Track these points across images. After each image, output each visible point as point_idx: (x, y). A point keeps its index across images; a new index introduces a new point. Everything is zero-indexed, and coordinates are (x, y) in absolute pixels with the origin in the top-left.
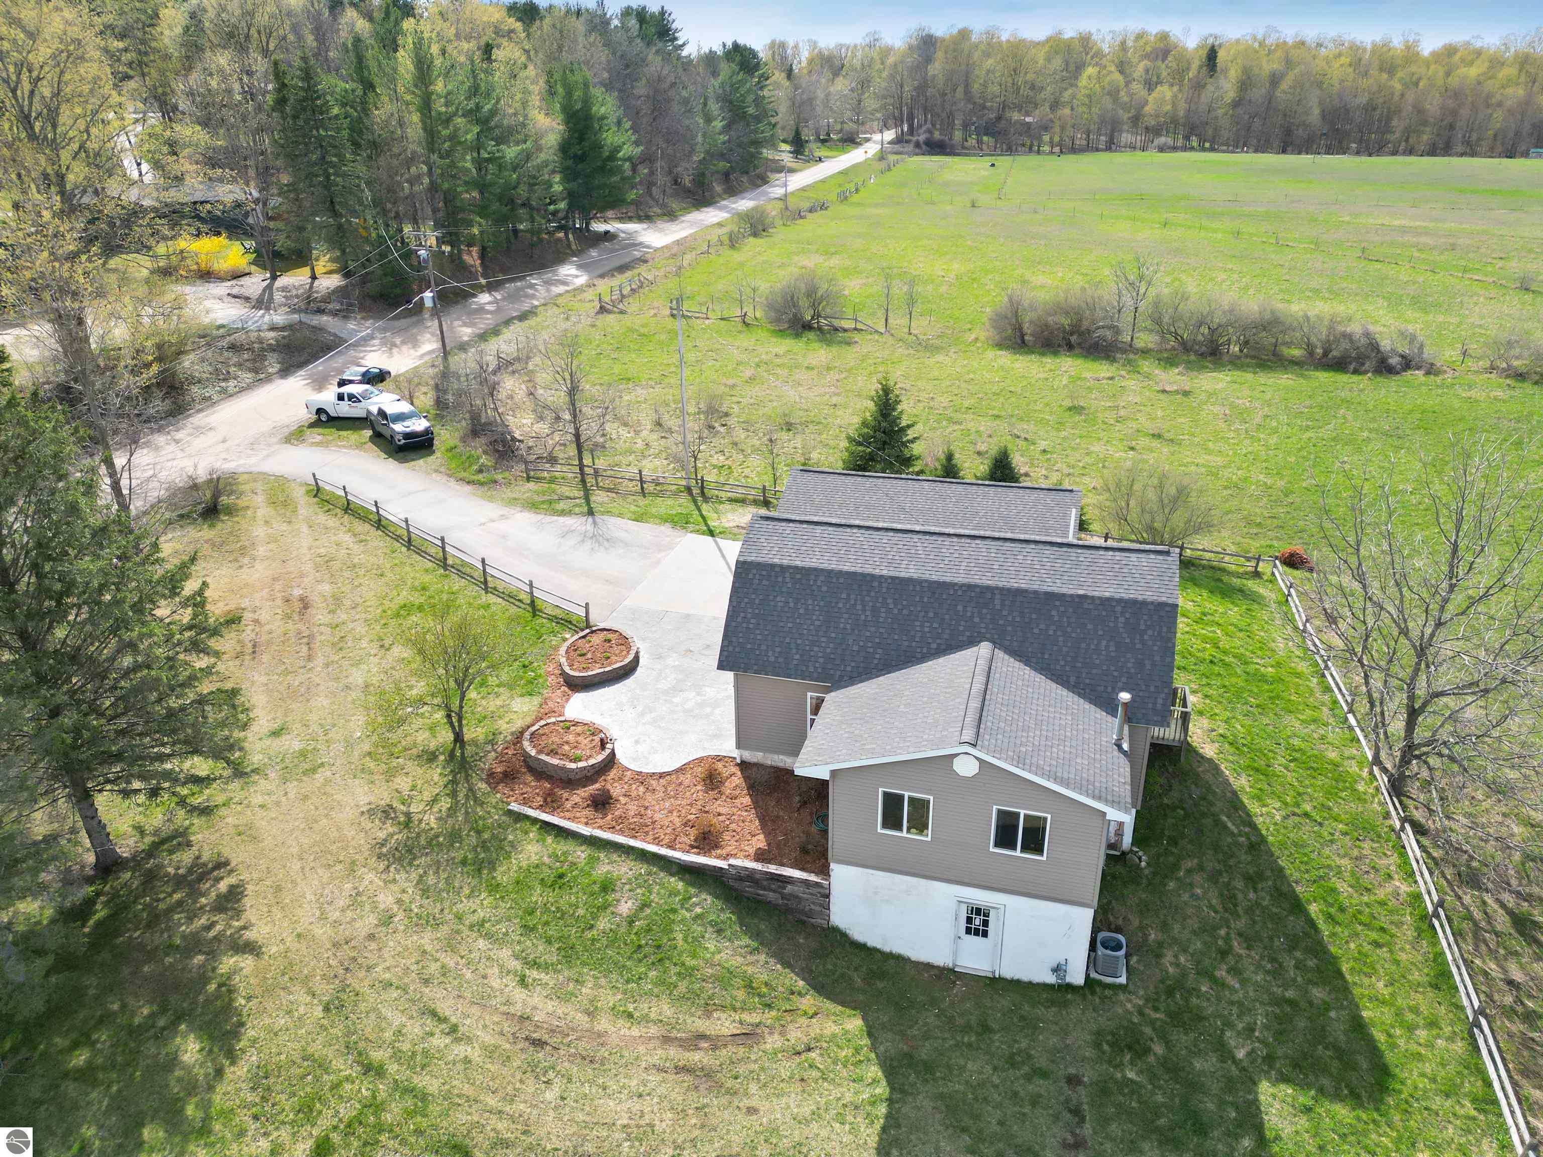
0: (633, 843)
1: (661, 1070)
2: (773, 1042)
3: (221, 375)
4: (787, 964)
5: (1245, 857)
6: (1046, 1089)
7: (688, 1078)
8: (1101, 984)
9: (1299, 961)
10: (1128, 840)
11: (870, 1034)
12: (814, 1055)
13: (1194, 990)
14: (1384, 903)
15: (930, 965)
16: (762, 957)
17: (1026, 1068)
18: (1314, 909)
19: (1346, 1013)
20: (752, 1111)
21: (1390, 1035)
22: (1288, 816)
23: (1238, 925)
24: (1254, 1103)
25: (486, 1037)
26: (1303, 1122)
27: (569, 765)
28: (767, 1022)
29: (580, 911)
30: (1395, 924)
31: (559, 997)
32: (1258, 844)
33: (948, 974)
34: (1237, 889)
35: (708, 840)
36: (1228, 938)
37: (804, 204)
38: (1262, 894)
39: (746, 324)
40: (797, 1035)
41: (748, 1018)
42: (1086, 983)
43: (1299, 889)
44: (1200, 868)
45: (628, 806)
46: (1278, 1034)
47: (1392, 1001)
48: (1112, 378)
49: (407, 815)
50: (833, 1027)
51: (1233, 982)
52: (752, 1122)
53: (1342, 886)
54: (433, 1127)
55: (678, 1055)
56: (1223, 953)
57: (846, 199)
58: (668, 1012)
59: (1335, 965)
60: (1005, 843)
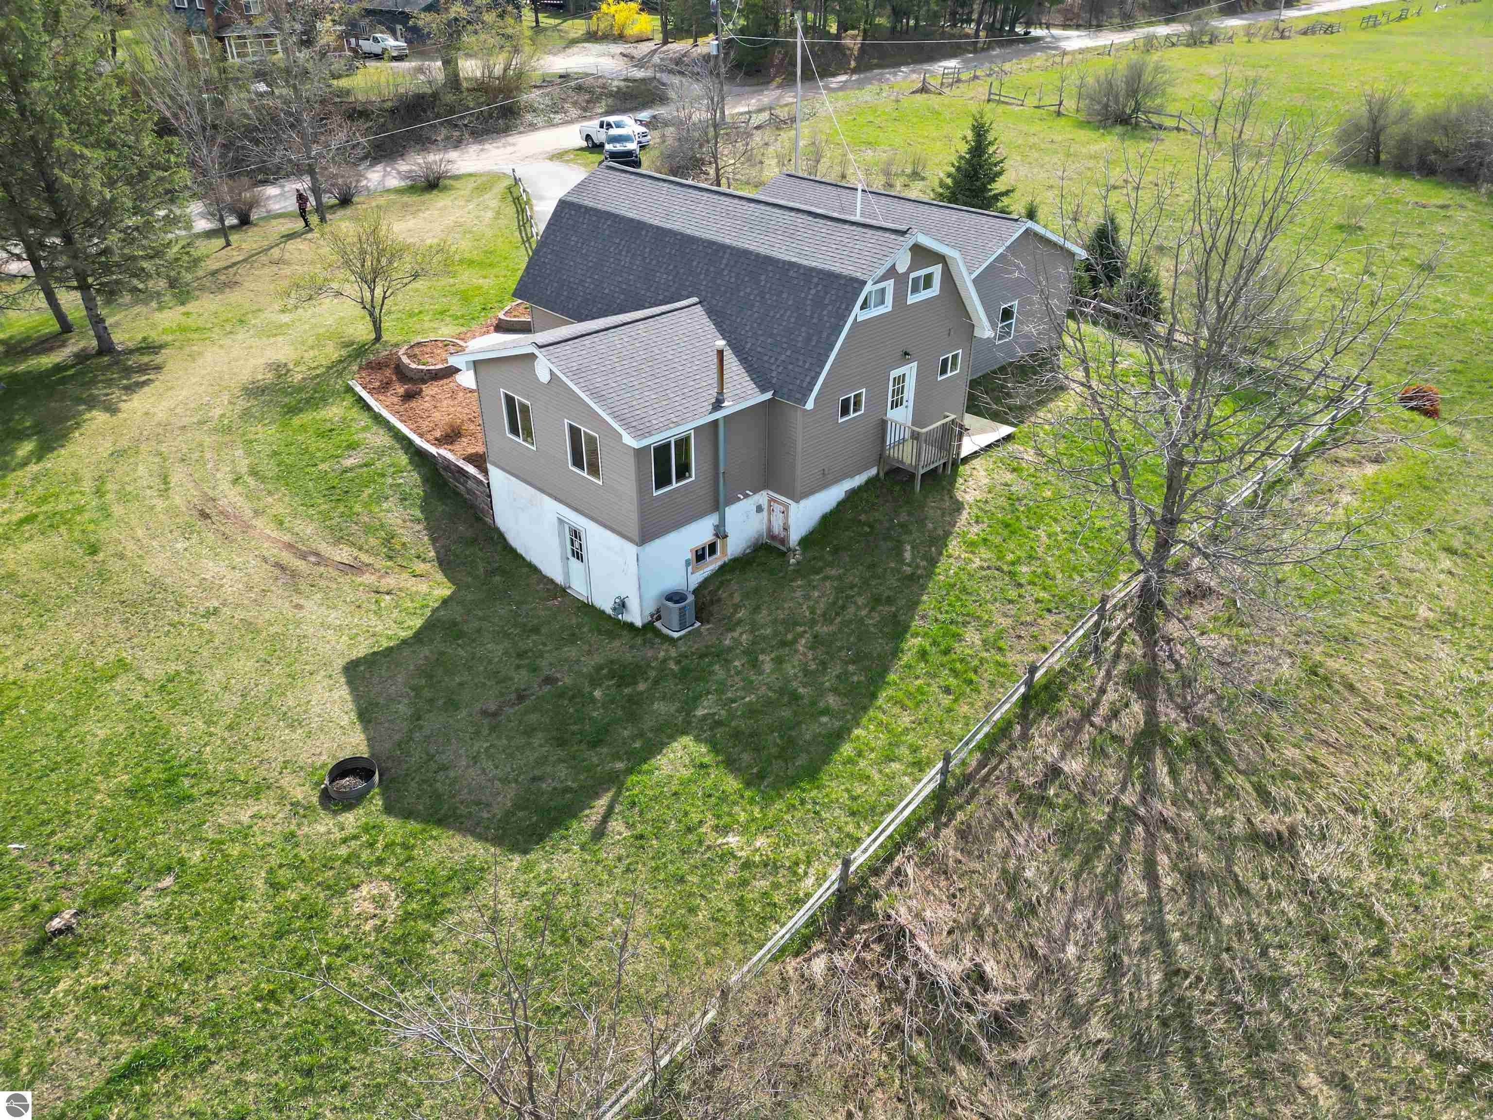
0: (399, 425)
1: (265, 560)
2: (368, 578)
3: (555, 108)
4: (434, 540)
5: (893, 581)
6: (521, 678)
7: (277, 572)
8: (658, 633)
9: (846, 673)
10: (794, 537)
11: (445, 602)
12: (387, 597)
13: (726, 660)
14: (1004, 665)
15: (552, 581)
16: (419, 527)
17: (527, 661)
18: (913, 643)
19: (837, 724)
20: (299, 607)
21: (860, 754)
22: (989, 568)
23: (824, 630)
24: (664, 745)
25: (177, 500)
26: (686, 773)
27: (413, 366)
28: (377, 566)
29: (319, 454)
30: (992, 684)
31: (249, 496)
32: (919, 577)
33: (559, 591)
34: (855, 603)
35: (451, 437)
36: (802, 635)
37: (1302, 25)
38: (875, 615)
39: (1059, 114)
40: (390, 582)
41: (365, 558)
42: (645, 626)
43: (916, 624)
44: (840, 578)
45: (423, 404)
46: (752, 712)
47: (902, 734)
48: (1443, 207)
49: (288, 371)
50: (423, 587)
51: (768, 667)
52: (289, 613)
53: (972, 636)
54: (94, 532)
55: (286, 557)
56: (784, 644)
57: (1375, 26)
58: (308, 532)
59: (878, 688)
60: (578, 463)
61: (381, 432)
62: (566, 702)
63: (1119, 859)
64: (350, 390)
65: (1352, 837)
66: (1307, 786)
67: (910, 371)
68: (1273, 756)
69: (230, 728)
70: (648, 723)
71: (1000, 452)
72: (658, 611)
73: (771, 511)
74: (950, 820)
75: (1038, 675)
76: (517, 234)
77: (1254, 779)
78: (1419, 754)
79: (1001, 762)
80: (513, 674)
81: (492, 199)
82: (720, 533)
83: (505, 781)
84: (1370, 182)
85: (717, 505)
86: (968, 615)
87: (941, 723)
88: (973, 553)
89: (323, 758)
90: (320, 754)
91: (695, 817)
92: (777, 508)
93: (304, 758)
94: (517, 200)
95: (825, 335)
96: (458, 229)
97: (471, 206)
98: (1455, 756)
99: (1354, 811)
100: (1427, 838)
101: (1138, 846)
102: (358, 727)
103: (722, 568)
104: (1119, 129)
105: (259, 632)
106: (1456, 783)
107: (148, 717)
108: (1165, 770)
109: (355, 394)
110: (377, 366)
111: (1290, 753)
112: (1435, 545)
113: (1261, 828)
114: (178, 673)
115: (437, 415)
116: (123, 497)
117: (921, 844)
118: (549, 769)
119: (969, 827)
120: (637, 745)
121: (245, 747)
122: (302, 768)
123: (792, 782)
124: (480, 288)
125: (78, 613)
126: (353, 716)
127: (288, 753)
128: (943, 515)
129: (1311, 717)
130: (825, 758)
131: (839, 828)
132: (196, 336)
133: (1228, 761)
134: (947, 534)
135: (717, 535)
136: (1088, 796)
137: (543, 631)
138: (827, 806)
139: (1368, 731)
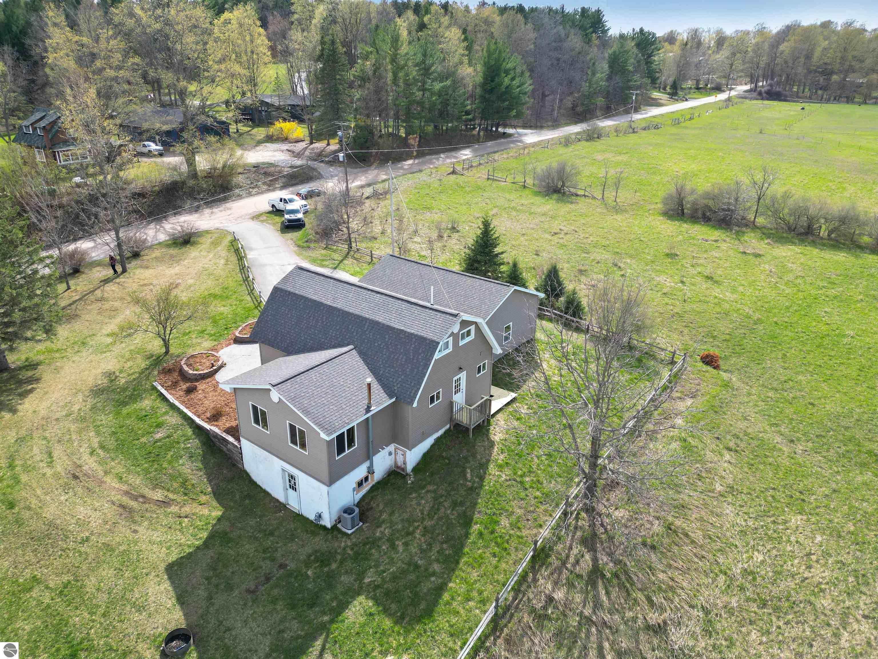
0: (185, 410)
1: (113, 503)
2: (174, 509)
3: (252, 185)
4: (210, 481)
5: (462, 492)
6: (267, 566)
7: (121, 510)
8: (339, 531)
9: (442, 549)
10: (409, 467)
11: (219, 520)
12: (186, 520)
13: (378, 546)
14: (521, 537)
15: (277, 501)
16: (201, 473)
17: (268, 555)
18: (476, 528)
19: (440, 581)
20: (135, 531)
21: (453, 599)
22: (510, 480)
23: (428, 523)
24: (349, 603)
25: (59, 469)
26: (362, 619)
27: (191, 372)
28: (179, 500)
29: (140, 432)
30: (516, 549)
31: (100, 463)
32: (476, 488)
33: (281, 507)
34: (444, 506)
35: (215, 417)
36: (417, 528)
37: (644, 125)
38: (455, 512)
39: (524, 187)
40: (187, 509)
41: (171, 496)
42: (332, 528)
43: (476, 516)
44: (434, 491)
45: (199, 395)
46: (395, 578)
47: (473, 584)
48: (716, 241)
49: (116, 377)
50: (206, 512)
51: (401, 549)
52: (130, 536)
53: (504, 522)
54: (11, 494)
55: (126, 500)
56: (408, 534)
57: (678, 123)
58: (137, 482)
59: (460, 557)
60: (294, 442)
61: (175, 414)
62: (293, 580)
63: (585, 648)
64: (154, 388)
65: (693, 622)
66: (670, 594)
67: (463, 376)
68: (654, 578)
69: (104, 615)
70: (340, 589)
71: (510, 409)
72: (339, 518)
73: (396, 454)
74: (501, 634)
75: (539, 543)
76: (240, 275)
77: (646, 593)
78: (721, 571)
79: (524, 596)
80: (262, 563)
81: (222, 250)
82: (371, 471)
83: (264, 634)
84: (680, 226)
85: (369, 456)
86: (502, 509)
87: (492, 575)
88: (501, 471)
89: (160, 629)
90: (158, 627)
91: (369, 647)
92: (400, 452)
93: (149, 631)
94: (237, 251)
95: (420, 369)
96: (205, 272)
97: (211, 255)
98: (737, 570)
99: (692, 607)
100: (727, 619)
101: (593, 638)
102: (178, 607)
103: (372, 488)
104: (555, 196)
105: (113, 550)
106: (738, 586)
107: (55, 613)
108: (604, 592)
109: (158, 391)
110: (168, 371)
111: (661, 576)
112: (721, 447)
113: (651, 622)
114: (69, 582)
115: (207, 402)
116: (26, 469)
117: (487, 650)
118: (287, 624)
119: (511, 636)
120: (334, 604)
121: (114, 627)
122: (148, 638)
123: (419, 619)
124: (222, 314)
125: (5, 548)
126: (174, 600)
127: (139, 629)
128: (485, 450)
129: (669, 554)
130: (435, 603)
131: (445, 645)
132: (57, 355)
133: (632, 584)
134: (488, 461)
135: (369, 472)
136: (568, 612)
137: (276, 533)
138: (438, 632)
139: (696, 560)
